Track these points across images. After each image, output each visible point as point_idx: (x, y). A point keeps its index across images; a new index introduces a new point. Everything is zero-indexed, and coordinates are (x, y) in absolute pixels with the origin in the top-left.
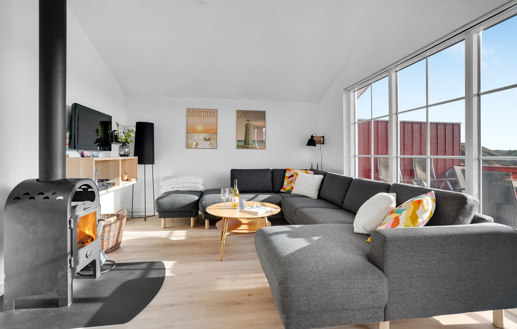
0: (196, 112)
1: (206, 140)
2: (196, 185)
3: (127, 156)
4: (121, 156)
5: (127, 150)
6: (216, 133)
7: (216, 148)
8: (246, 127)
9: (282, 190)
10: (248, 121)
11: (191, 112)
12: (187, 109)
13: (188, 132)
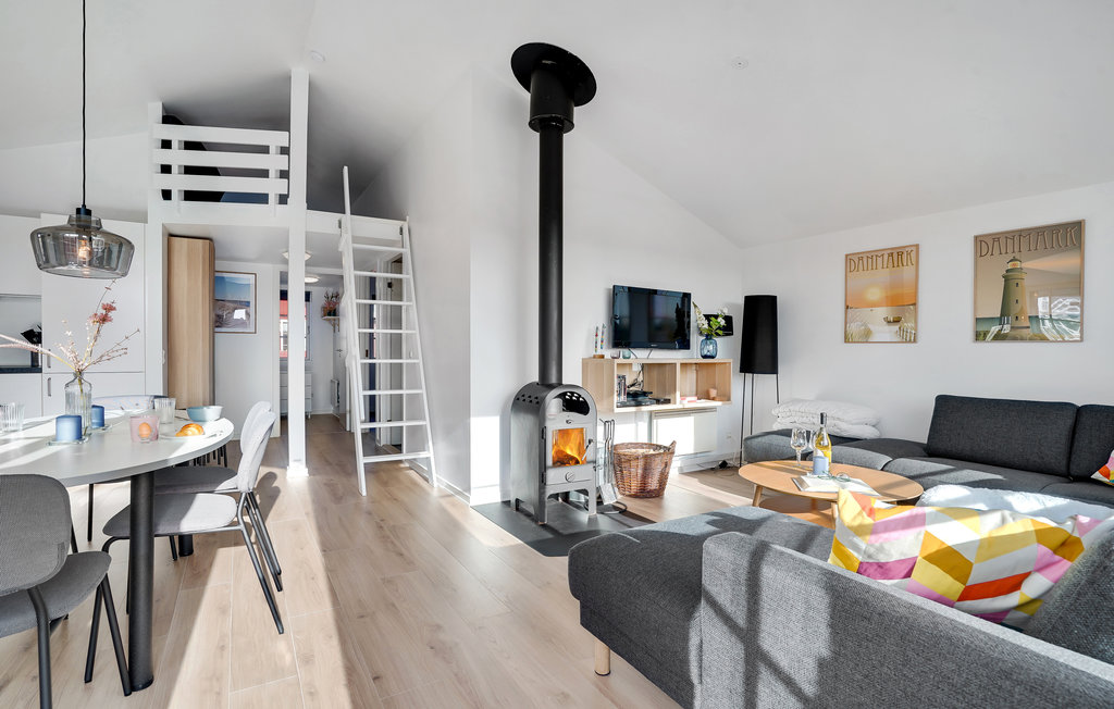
0: (865, 260)
1: (889, 322)
2: (837, 422)
3: (713, 357)
4: (705, 357)
5: (711, 347)
6: (914, 304)
7: (915, 341)
8: (1007, 279)
9: (1097, 475)
10: (1014, 260)
11: (854, 262)
12: (847, 256)
13: (847, 307)
